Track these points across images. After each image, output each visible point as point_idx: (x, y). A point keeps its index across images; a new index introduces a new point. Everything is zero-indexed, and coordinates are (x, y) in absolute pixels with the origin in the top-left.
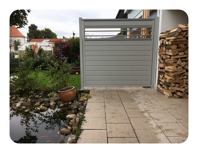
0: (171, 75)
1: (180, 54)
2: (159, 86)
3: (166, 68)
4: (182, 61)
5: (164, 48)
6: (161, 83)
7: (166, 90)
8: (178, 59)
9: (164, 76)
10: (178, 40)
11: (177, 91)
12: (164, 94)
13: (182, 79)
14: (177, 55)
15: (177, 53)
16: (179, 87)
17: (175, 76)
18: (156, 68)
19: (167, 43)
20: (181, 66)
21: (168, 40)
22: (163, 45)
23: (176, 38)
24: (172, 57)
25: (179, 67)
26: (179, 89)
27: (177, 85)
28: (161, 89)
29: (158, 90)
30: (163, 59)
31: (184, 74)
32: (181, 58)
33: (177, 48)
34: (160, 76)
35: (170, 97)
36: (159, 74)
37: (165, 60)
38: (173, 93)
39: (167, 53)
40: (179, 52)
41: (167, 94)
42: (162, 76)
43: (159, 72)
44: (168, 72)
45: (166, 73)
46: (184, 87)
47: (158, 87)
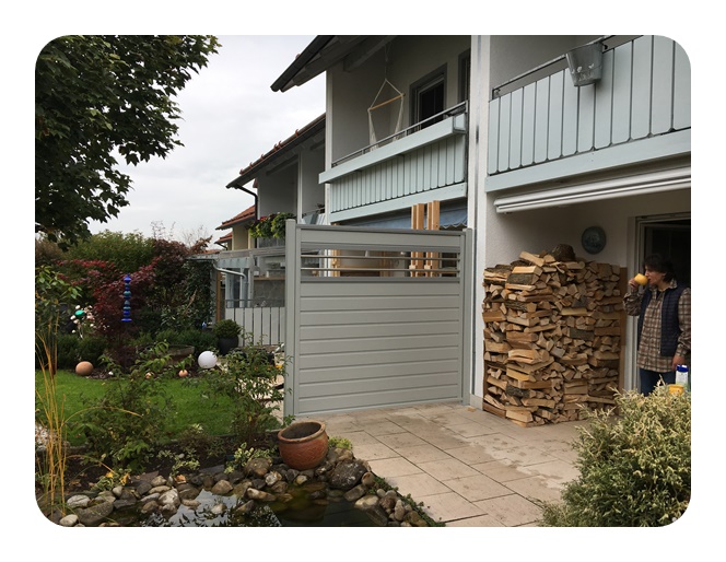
0: (529, 370)
1: (544, 322)
2: (489, 399)
3: (511, 353)
4: (547, 339)
5: (503, 307)
6: (493, 390)
7: (512, 407)
8: (538, 333)
9: (504, 373)
10: (537, 292)
11: (540, 407)
12: (509, 419)
13: (549, 379)
14: (537, 324)
15: (537, 320)
16: (545, 398)
17: (535, 374)
18: (474, 353)
19: (512, 297)
20: (544, 348)
21: (514, 291)
22: (499, 300)
23: (534, 287)
24: (526, 330)
25: (543, 351)
26: (543, 403)
27: (541, 395)
28: (497, 405)
29: (487, 408)
30: (498, 331)
31: (552, 368)
32: (544, 332)
33: (538, 309)
34: (490, 371)
35: (528, 425)
36: (487, 368)
37: (505, 334)
38: (534, 414)
39: (510, 319)
40: (541, 318)
41: (518, 416)
42: (499, 372)
43: (486, 362)
44: (515, 363)
45: (509, 366)
46: (552, 398)
47: (485, 401)
